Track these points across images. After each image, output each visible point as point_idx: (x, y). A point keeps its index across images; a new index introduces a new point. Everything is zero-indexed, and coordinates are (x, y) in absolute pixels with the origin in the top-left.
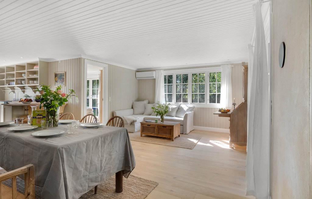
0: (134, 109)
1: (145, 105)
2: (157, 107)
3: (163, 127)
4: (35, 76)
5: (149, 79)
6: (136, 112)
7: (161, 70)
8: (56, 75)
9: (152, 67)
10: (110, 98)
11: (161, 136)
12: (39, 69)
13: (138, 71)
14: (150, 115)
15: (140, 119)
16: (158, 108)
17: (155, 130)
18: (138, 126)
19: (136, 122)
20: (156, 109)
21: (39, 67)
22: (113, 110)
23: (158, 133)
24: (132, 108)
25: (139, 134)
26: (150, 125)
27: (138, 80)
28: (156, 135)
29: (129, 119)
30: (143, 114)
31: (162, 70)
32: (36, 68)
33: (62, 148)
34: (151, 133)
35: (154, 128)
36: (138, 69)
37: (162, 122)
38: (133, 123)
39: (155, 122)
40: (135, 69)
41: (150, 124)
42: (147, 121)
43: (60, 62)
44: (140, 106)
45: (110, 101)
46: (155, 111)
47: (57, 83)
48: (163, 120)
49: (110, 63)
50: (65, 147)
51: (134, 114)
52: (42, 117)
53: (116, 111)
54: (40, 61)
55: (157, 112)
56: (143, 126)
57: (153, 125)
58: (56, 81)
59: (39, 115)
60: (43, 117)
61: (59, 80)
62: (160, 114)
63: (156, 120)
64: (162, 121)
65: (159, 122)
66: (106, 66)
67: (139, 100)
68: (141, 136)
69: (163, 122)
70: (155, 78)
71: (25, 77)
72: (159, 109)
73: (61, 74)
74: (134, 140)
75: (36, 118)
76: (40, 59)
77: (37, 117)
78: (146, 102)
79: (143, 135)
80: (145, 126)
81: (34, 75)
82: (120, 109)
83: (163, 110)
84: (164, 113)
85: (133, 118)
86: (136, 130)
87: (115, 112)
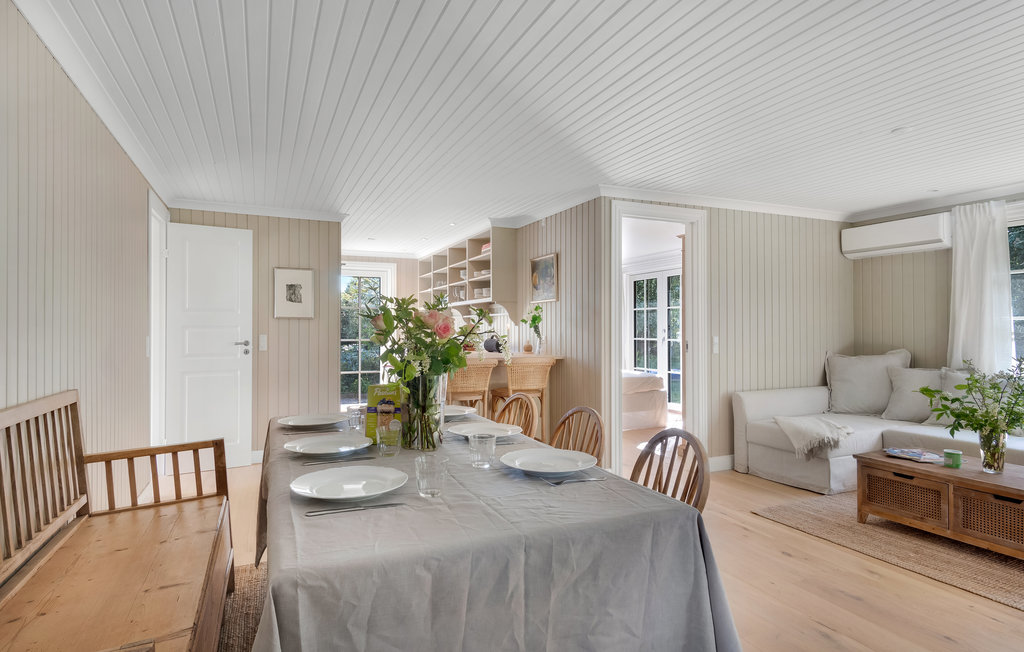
0: (831, 391)
1: (889, 371)
2: (959, 387)
3: (997, 497)
4: (483, 275)
5: (913, 254)
6: (841, 402)
7: (988, 200)
8: (535, 267)
9: (935, 194)
10: (716, 340)
11: (984, 545)
12: (490, 253)
13: (852, 225)
14: (921, 421)
15: (860, 436)
16: (961, 394)
17: (944, 507)
18: (843, 470)
19: (835, 452)
20: (951, 396)
21: (490, 248)
22: (731, 389)
23: (966, 524)
24: (824, 382)
25: (851, 505)
26: (911, 478)
27: (855, 261)
28: (948, 534)
29: (799, 433)
30: (878, 412)
31: (995, 199)
32: (487, 252)
33: (296, 585)
34: (915, 518)
35: (938, 493)
36: (855, 215)
37: (991, 471)
38: (819, 451)
39: (947, 466)
40: (836, 216)
41: (913, 470)
42: (897, 452)
43: (543, 224)
44: (863, 375)
45: (716, 350)
46: (946, 407)
47: (536, 292)
48: (995, 455)
49: (716, 205)
50: (309, 582)
51: (831, 409)
52: (391, 408)
53: (741, 394)
54: (493, 228)
55: (958, 416)
56: (869, 476)
57: (927, 476)
58: (535, 287)
59: (384, 402)
60: (397, 410)
61: (541, 282)
62: (977, 426)
63: (949, 455)
64: (989, 465)
65: (973, 467)
66: (700, 216)
67: (857, 348)
68: (862, 519)
69: (1000, 469)
70: (946, 243)
71: (466, 280)
72: (973, 400)
73: (545, 261)
74: (816, 532)
75: (375, 410)
76: (493, 221)
77: (380, 408)
78: (896, 360)
79: (871, 517)
80: (880, 474)
81: (483, 272)
82: (762, 386)
83: (995, 409)
84: (1003, 425)
85: (822, 427)
86: (835, 486)
87: (738, 395)
